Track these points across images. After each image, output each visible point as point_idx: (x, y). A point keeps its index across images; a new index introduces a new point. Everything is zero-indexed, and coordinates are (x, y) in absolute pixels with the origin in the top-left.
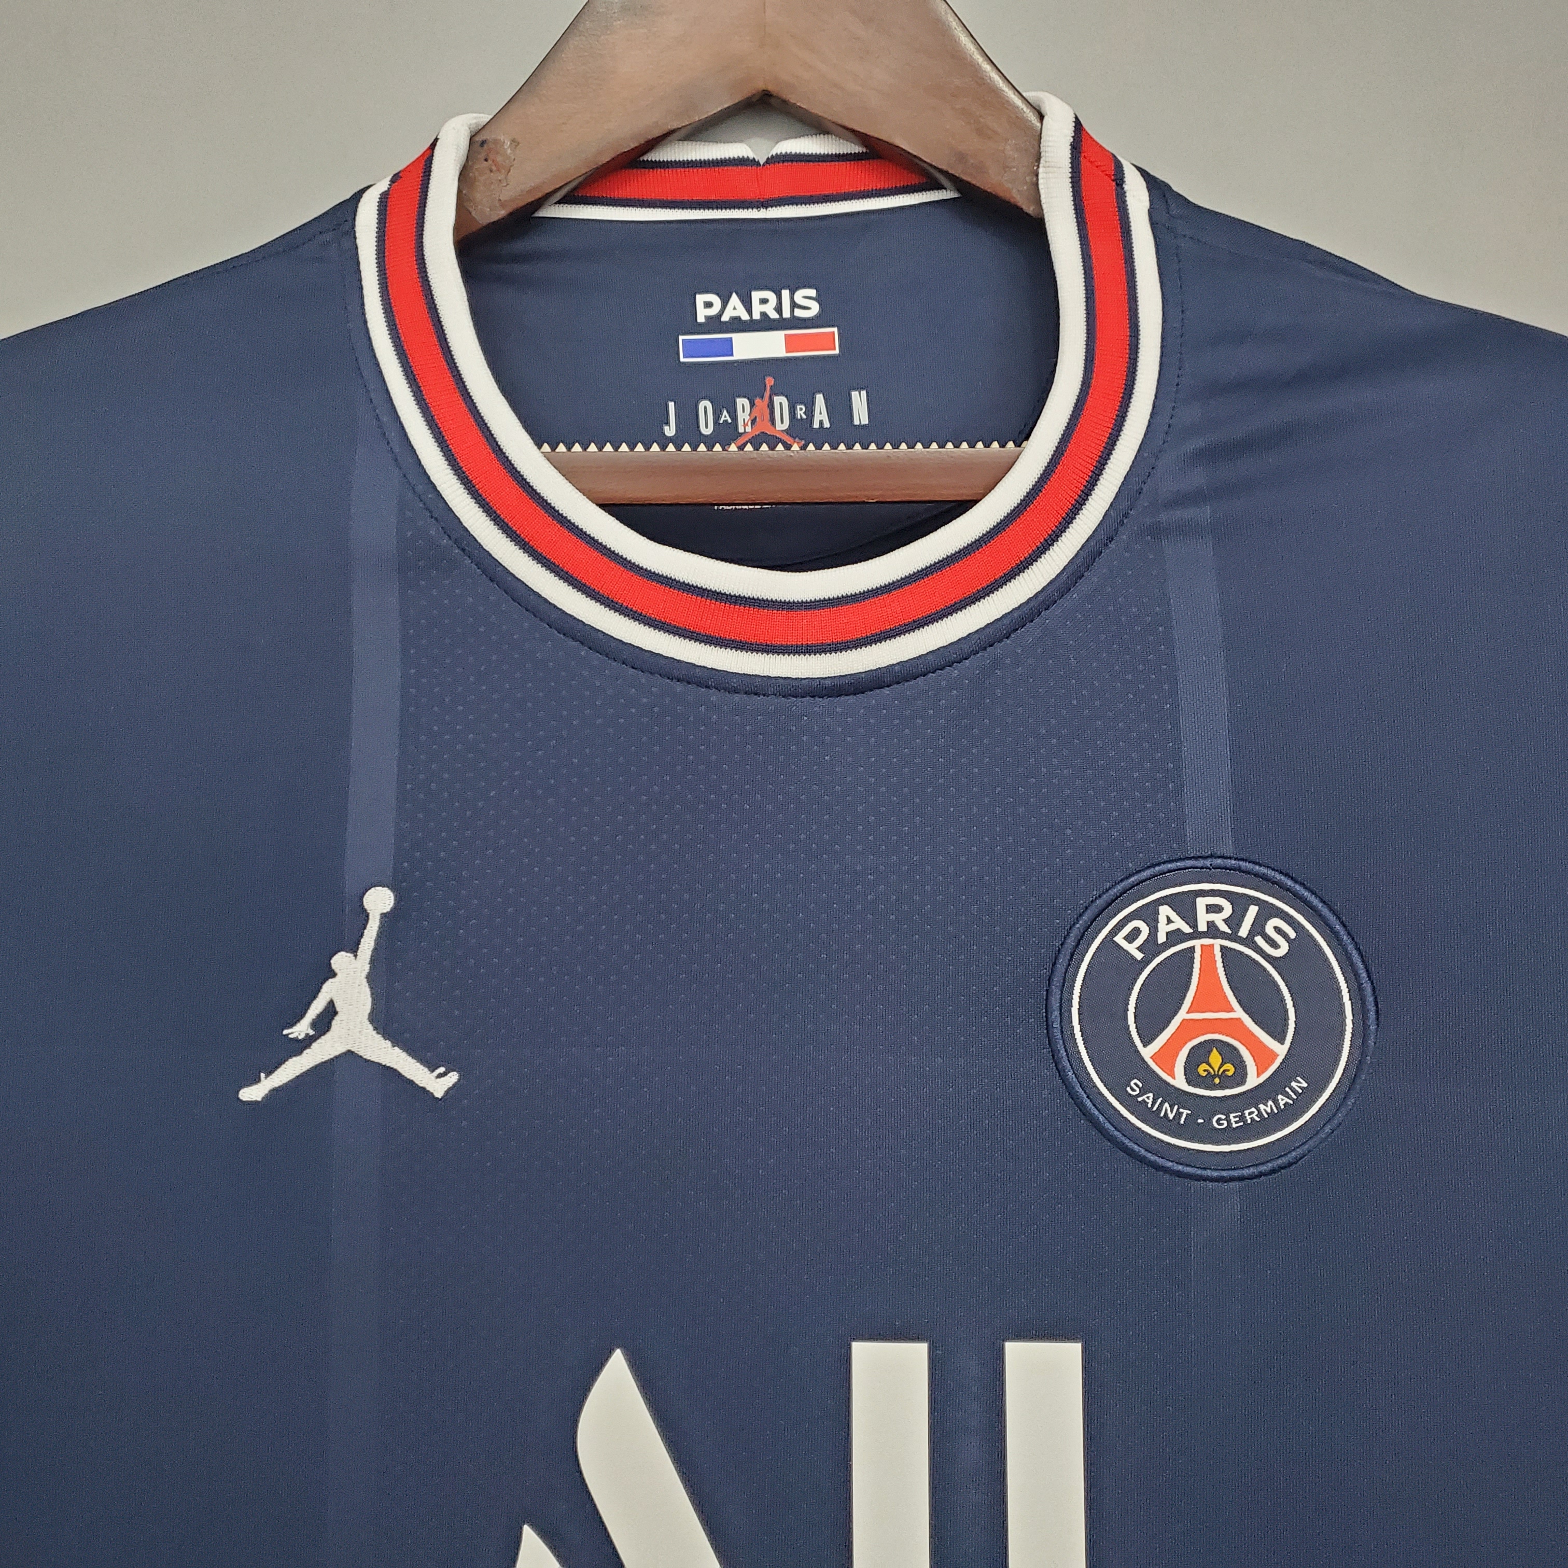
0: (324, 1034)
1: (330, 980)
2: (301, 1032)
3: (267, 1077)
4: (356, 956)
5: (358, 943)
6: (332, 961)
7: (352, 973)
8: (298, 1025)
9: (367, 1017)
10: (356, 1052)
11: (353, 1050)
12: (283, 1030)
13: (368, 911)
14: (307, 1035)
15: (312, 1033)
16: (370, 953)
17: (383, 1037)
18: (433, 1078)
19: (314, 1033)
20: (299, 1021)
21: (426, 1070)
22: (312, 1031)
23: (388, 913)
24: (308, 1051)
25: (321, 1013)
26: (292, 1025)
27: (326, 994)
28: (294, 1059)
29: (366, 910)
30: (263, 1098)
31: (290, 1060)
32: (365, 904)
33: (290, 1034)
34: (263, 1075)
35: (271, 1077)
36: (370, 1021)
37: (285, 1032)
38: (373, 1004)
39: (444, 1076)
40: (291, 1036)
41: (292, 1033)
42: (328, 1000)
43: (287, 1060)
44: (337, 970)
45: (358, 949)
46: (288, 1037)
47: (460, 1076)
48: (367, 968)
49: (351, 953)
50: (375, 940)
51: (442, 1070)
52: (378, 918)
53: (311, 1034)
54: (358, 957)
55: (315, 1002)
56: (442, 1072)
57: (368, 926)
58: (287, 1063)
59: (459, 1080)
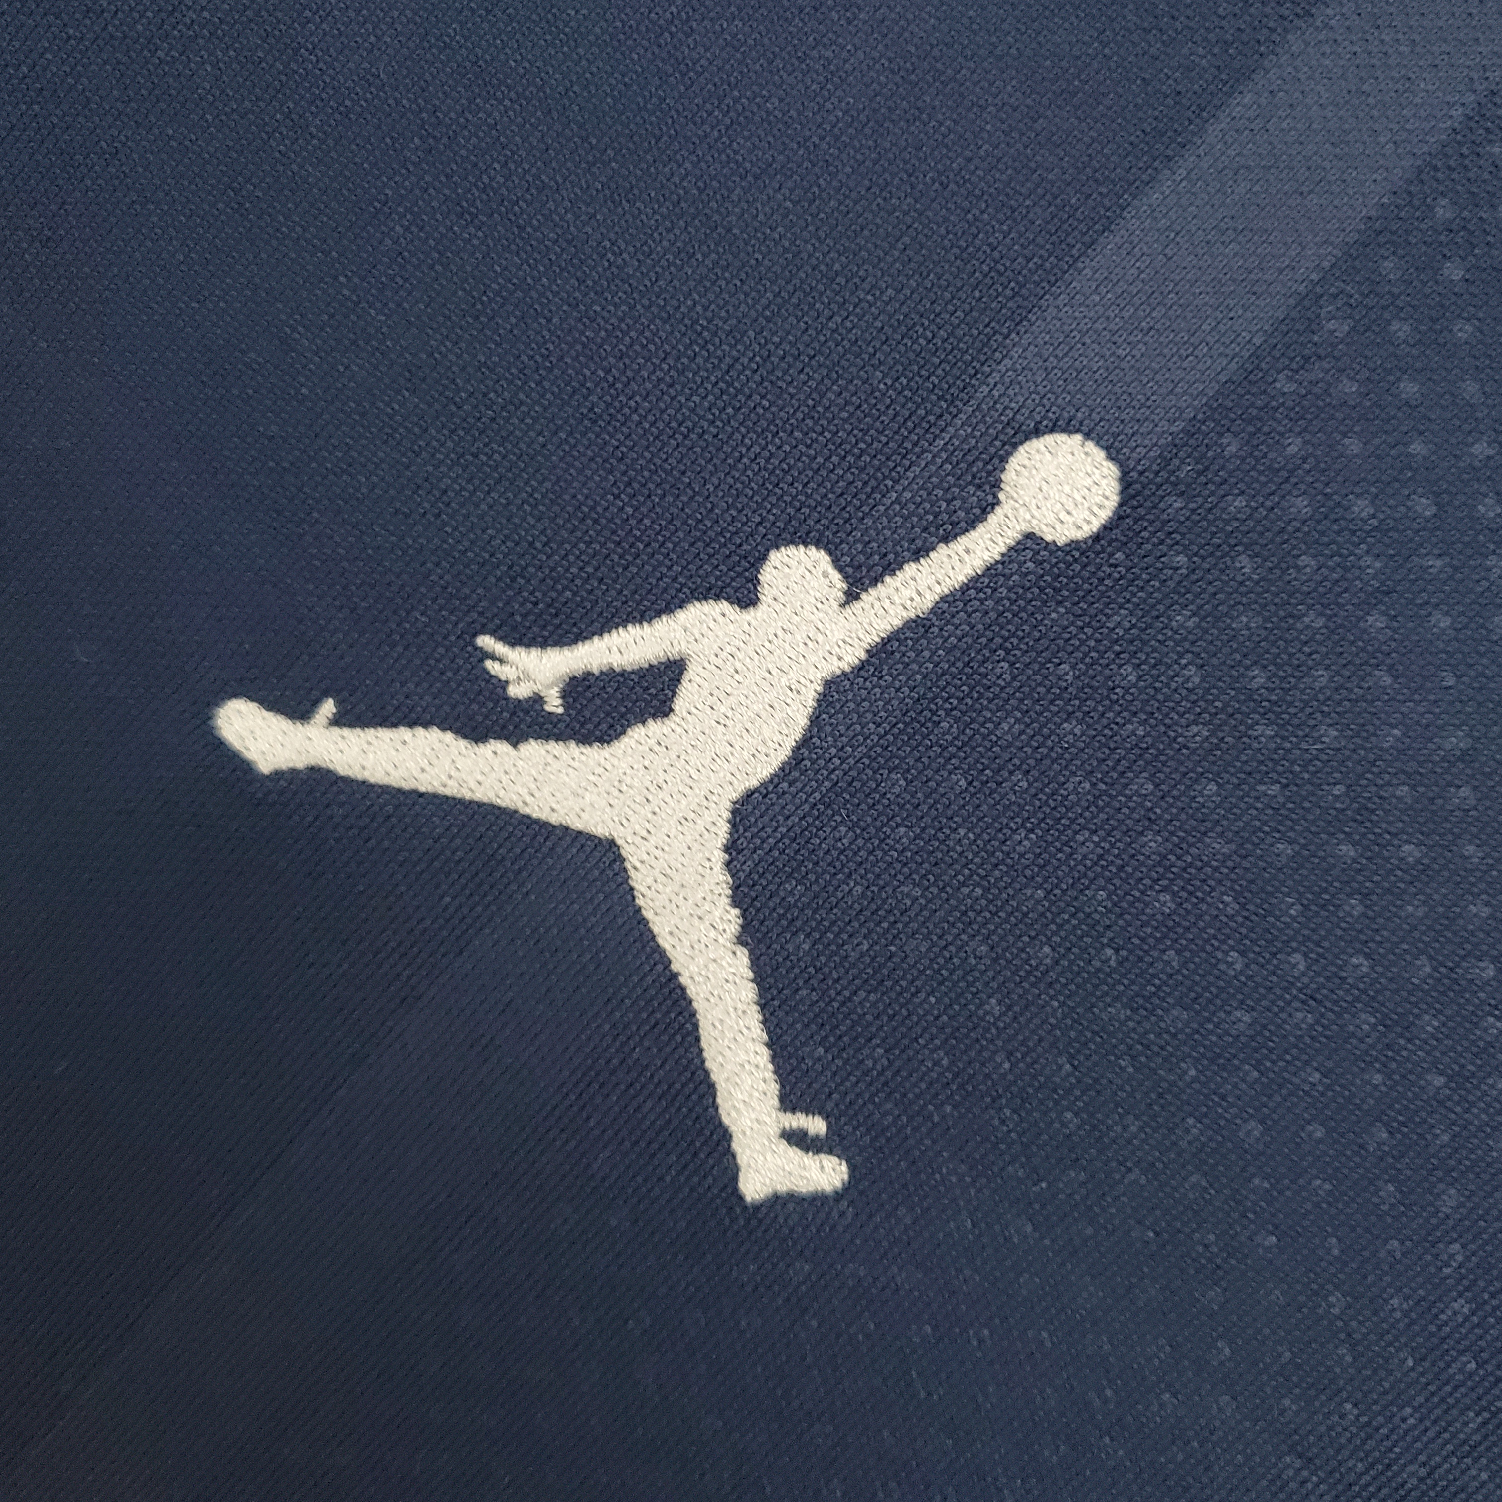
0: (585, 739)
1: (724, 606)
2: (529, 678)
3: (337, 721)
4: (851, 597)
5: (891, 567)
6: (775, 557)
7: (799, 637)
8: (535, 652)
9: (735, 796)
10: (628, 865)
11: (626, 851)
12: (483, 632)
13: (1001, 496)
14: (538, 700)
15: (554, 704)
16: (897, 623)
17: (735, 888)
18: (774, 1131)
19: (560, 710)
20: (544, 644)
21: (774, 1088)
22: (559, 702)
23: (1051, 548)
24: (502, 747)
25: (623, 673)
26: (516, 639)
27: (680, 633)
28: (449, 736)
29: (997, 485)
30: (278, 775)
31: (435, 734)
32: (1014, 463)
33: (493, 657)
34: (328, 708)
35: (346, 732)
36: (734, 812)
37: (486, 641)
38: (784, 772)
39: (806, 1149)
40: (489, 664)
41: (501, 661)
42: (674, 653)
43: (426, 725)
44: (766, 593)
45: (876, 580)
46: (481, 660)
47: (847, 1188)
48: (853, 655)
49: (846, 577)
50: (943, 599)
51: (816, 1126)
52: (1012, 536)
53: (548, 708)
54: (857, 606)
55: (634, 631)
56: (812, 1131)
57: (964, 541)
58: (420, 731)
59: (838, 1196)
